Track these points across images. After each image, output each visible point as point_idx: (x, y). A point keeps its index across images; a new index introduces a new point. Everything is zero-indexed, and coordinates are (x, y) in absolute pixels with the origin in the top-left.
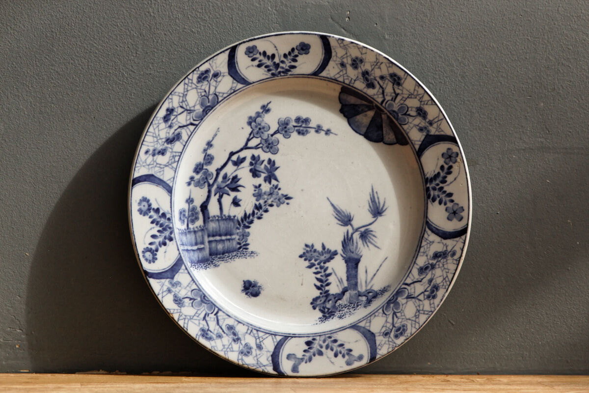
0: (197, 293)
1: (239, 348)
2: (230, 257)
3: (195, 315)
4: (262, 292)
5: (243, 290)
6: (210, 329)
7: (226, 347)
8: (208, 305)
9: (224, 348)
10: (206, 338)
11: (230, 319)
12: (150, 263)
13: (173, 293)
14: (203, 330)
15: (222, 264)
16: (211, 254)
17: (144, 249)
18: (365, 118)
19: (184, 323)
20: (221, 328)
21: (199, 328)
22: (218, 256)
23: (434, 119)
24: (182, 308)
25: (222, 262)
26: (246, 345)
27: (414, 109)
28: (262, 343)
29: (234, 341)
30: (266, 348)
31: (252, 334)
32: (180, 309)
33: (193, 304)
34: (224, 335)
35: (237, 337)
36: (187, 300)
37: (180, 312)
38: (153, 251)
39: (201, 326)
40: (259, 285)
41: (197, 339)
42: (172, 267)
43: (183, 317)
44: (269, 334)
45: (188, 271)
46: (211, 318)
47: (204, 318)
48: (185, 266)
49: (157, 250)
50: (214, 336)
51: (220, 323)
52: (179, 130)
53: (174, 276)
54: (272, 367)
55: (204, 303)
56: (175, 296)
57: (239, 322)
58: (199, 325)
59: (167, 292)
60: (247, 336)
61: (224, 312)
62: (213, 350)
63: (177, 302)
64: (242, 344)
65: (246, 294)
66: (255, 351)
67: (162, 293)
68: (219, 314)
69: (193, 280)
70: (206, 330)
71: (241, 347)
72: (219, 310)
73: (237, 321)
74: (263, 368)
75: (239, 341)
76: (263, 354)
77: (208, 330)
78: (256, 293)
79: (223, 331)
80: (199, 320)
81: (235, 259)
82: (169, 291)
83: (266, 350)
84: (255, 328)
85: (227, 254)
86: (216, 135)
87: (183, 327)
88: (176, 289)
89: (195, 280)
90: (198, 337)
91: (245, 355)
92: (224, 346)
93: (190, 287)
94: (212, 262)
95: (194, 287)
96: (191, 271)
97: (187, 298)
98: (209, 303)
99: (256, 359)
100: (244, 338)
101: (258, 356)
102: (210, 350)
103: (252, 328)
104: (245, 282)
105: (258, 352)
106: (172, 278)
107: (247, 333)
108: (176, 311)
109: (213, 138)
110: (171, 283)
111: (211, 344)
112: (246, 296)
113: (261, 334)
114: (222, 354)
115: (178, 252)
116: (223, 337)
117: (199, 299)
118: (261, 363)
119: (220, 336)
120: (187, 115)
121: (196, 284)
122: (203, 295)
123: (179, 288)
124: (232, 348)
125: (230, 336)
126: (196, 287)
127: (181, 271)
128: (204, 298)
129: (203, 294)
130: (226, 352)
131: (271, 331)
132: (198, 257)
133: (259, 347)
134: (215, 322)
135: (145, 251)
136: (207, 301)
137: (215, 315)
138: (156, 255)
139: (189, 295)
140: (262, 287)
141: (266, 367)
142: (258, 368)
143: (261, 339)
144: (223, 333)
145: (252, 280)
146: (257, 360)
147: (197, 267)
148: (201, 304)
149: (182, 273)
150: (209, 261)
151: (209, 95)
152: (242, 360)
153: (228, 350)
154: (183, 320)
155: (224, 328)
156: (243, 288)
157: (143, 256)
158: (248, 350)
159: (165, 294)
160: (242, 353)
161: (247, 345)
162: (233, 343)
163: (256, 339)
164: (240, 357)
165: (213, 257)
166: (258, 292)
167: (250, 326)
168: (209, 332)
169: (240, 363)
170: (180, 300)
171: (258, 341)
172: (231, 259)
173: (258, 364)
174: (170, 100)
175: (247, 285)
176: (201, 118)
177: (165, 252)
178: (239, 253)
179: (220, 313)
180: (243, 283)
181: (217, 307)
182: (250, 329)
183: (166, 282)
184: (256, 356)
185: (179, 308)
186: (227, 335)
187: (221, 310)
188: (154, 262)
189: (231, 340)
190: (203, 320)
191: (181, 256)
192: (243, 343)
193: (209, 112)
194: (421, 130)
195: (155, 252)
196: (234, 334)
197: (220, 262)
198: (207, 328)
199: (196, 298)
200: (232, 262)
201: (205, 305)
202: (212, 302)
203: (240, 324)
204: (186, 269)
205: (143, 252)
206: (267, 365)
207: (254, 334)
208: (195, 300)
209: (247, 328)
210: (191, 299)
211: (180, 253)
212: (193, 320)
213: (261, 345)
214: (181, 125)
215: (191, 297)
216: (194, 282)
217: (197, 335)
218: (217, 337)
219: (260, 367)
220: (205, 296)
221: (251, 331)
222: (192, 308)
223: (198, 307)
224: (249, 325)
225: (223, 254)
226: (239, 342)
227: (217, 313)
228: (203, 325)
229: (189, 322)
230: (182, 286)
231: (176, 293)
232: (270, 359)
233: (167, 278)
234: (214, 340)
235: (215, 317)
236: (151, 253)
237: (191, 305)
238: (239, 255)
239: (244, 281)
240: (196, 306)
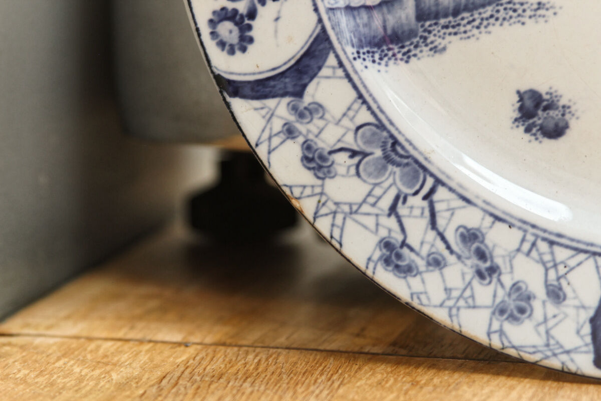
0: (374, 134)
1: (495, 296)
2: (476, 23)
3: (364, 201)
4: (573, 123)
5: (516, 120)
6: (409, 241)
7: (455, 294)
8: (407, 169)
9: (449, 298)
10: (397, 267)
11: (471, 209)
12: (232, 52)
13: (301, 139)
14: (387, 245)
15: (455, 45)
16: (421, 16)
17: (214, 13)
19: (333, 225)
20: (443, 238)
21: (376, 239)
22: (442, 21)
24: (328, 182)
25: (453, 38)
26: (516, 287)
28: (563, 282)
29: (480, 274)
30: (576, 297)
31: (534, 254)
32: (322, 186)
33: (361, 167)
34: (451, 259)
35: (488, 264)
36: (342, 159)
37: (322, 194)
38: (242, 17)
39: (383, 233)
40: (563, 102)
41: (369, 273)
42: (299, 62)
43: (331, 206)
44: (586, 252)
45: (345, 70)
46: (412, 208)
47: (393, 209)
48: (337, 56)
49: (252, 14)
50: (421, 264)
51: (441, 222)
53: (304, 86)
54: (590, 357)
55: (393, 163)
56: (307, 147)
57: (498, 219)
58: (377, 230)
59: (283, 136)
60: (520, 261)
61: (451, 190)
62: (415, 304)
63: (312, 165)
64: (502, 285)
65: (528, 130)
66: (540, 306)
67: (270, 138)
68: (436, 197)
69: (360, 96)
70: (398, 245)
71: (501, 293)
72: (438, 182)
73: (492, 215)
74: (564, 358)
75: (495, 276)
76: (566, 316)
77: (404, 244)
78: (556, 125)
79: (448, 247)
80: (377, 215)
81: (490, 28)
82: (290, 132)
83: (576, 303)
84: (546, 235)
85: (466, 15)
87: (327, 236)
88: (311, 127)
89: (366, 96)
90: (371, 265)
91: (513, 318)
92: (447, 290)
93: (352, 119)
94: (425, 38)
95: (364, 116)
96: (356, 72)
97: (341, 150)
98: (407, 164)
99: (542, 329)
100: (512, 267)
101: (551, 323)
102: (407, 303)
103: (537, 236)
104: (521, 96)
105: (551, 309)
106: (299, 93)
107: (518, 250)
108: (308, 191)
110: (295, 109)
111: (409, 287)
112: (527, 137)
113: (561, 254)
114: (440, 315)
115: (314, 18)
116: (445, 265)
117: (378, 153)
118: (558, 343)
119: (436, 263)
121: (369, 108)
122: (390, 141)
123: (318, 123)
124: (472, 296)
125: (469, 262)
126: (371, 119)
127: (325, 72)
128: (394, 149)
129: (392, 136)
130: (454, 311)
131: (592, 245)
132: (385, 28)
133: (556, 294)
134: (425, 221)
135: (215, 18)
136: (401, 156)
137: (425, 198)
138: (250, 28)
139: (350, 141)
140: (573, 109)
141: (573, 356)
142: (547, 357)
143: (562, 270)
144: (446, 253)
145: (542, 89)
146: (547, 332)
147: (377, 56)
148: (384, 168)
149: (328, 77)
150: (416, 36)
152: (501, 332)
153: (461, 303)
154: (330, 217)
155: (450, 236)
156: (517, 115)
157: (212, 33)
158: (523, 304)
159: (276, 141)
160: (502, 312)
161: (519, 289)
162: (476, 282)
163: (547, 270)
164: (496, 326)
165: (428, 23)
166: (561, 124)
167: (531, 230)
168: (405, 251)
169: (496, 343)
170: (322, 158)
171: (552, 275)
172: (478, 27)
173: (548, 345)
175: (529, 103)
177: (277, 19)
178: (501, 8)
179: (441, 193)
180: (517, 99)
181: (432, 175)
182: (530, 238)
183: (281, 107)
184: (546, 320)
185: (319, 182)
186: (459, 257)
187: (444, 184)
188: (244, 50)
189: (470, 273)
190: (389, 215)
191: (324, 30)
192: (508, 281)
195: (247, 22)
196: (482, 255)
197: (448, 38)
198: (400, 238)
199: (368, 149)
200: (484, 37)
201: (397, 170)
202: (416, 161)
203: (499, 225)
204: (341, 64)
205: (211, 21)
206: (576, 350)
207: (540, 254)
208: (365, 155)
209: (520, 234)
210: (354, 153)
211: (320, 20)
212: (357, 217)
213: (560, 289)
215: (355, 148)
216: (365, 102)
217: (369, 259)
218: (429, 264)
219: (555, 355)
220: (396, 142)
221: (534, 244)
222: (356, 179)
223: (377, 177)
224: (526, 225)
225: (456, 12)
226: (495, 280)
227: (432, 191)
228: (390, 231)
229: (349, 222)
230: (327, 116)
231: (311, 137)
232: (587, 329)
233: (283, 95)
234: (419, 273)
235: (425, 204)
236: (236, 24)
237: (353, 170)
238: (502, 14)
239: (518, 92)
240: (370, 175)
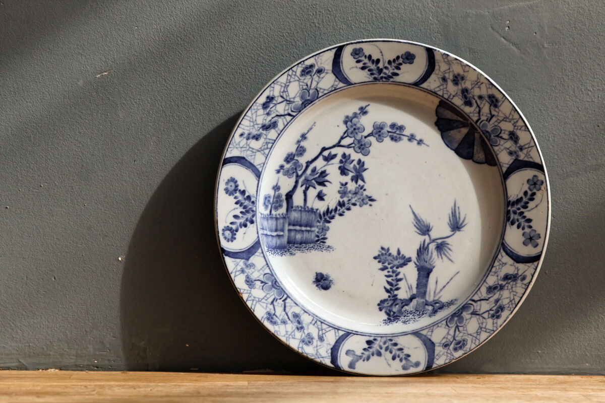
0: (269, 277)
1: (302, 336)
2: (307, 248)
3: (263, 298)
4: (332, 286)
5: (314, 282)
6: (276, 314)
7: (289, 333)
8: (278, 290)
9: (287, 334)
10: (271, 321)
11: (297, 307)
12: (228, 241)
13: (246, 274)
14: (269, 314)
15: (298, 254)
16: (289, 242)
17: (225, 227)
18: (459, 134)
19: (252, 304)
20: (287, 315)
21: (266, 311)
22: (296, 245)
23: (525, 145)
24: (253, 290)
25: (298, 251)
26: (309, 334)
27: (507, 133)
28: (324, 335)
29: (298, 329)
30: (328, 341)
31: (316, 325)
32: (251, 291)
33: (264, 287)
34: (289, 322)
35: (301, 326)
36: (258, 283)
37: (250, 293)
38: (233, 230)
39: (268, 310)
40: (330, 279)
41: (262, 321)
42: (249, 249)
43: (252, 298)
44: (332, 327)
45: (264, 255)
46: (278, 303)
47: (272, 303)
48: (262, 250)
49: (237, 230)
50: (279, 322)
51: (287, 309)
52: (276, 118)
53: (250, 257)
54: (330, 360)
55: (275, 288)
56: (247, 277)
57: (306, 312)
58: (266, 308)
59: (240, 272)
60: (311, 326)
61: (292, 300)
62: (276, 334)
63: (248, 283)
64: (304, 333)
65: (317, 286)
66: (316, 342)
67: (236, 272)
68: (287, 301)
69: (267, 264)
70: (273, 314)
71: (303, 336)
72: (288, 297)
73: (304, 310)
74: (321, 359)
75: (302, 330)
76: (324, 346)
77: (274, 314)
78: (327, 286)
79: (288, 318)
80: (267, 304)
81: (311, 251)
82: (243, 271)
83: (327, 343)
84: (320, 320)
85: (304, 245)
86: (311, 129)
87: (250, 307)
88: (250, 271)
89: (269, 264)
90: (263, 319)
91: (306, 344)
92: (287, 332)
93: (263, 271)
94: (289, 250)
95: (267, 271)
96: (267, 256)
97: (258, 280)
98: (279, 289)
99: (315, 349)
100: (308, 328)
101: (318, 348)
102: (273, 334)
103: (317, 320)
104: (317, 274)
105: (319, 343)
106: (248, 259)
107: (311, 323)
108: (246, 292)
109: (308, 131)
110: (245, 264)
111: (274, 328)
112: (317, 288)
113: (324, 326)
114: (283, 339)
115: (256, 235)
116: (287, 324)
117: (270, 283)
118: (320, 354)
119: (284, 322)
120: (286, 106)
121: (269, 268)
122: (275, 281)
123: (252, 270)
124: (294, 335)
125: (294, 324)
126: (269, 272)
127: (257, 254)
128: (275, 284)
129: (275, 279)
130: (288, 339)
131: (334, 325)
132: (276, 243)
133: (321, 339)
134: (282, 308)
135: (225, 229)
136: (277, 286)
137: (283, 301)
138: (235, 234)
139: (261, 278)
140: (333, 282)
141: (324, 359)
142: (316, 358)
143: (324, 332)
144: (288, 320)
145: (324, 273)
146: (317, 350)
147: (273, 252)
148: (271, 289)
149: (258, 256)
150: (286, 248)
151: (310, 89)
152: (302, 348)
153: (290, 336)
154: (252, 301)
155: (290, 315)
156: (314, 280)
157: (223, 234)
158: (310, 340)
159: (238, 273)
160: (303, 341)
161: (310, 335)
162: (296, 331)
163: (319, 331)
164: (301, 345)
165: (291, 245)
166: (328, 286)
167: (316, 317)
168: (274, 317)
169: (300, 351)
170: (252, 282)
171: (321, 333)
172: (307, 250)
173: (317, 354)
174: (272, 89)
175: (319, 277)
176: (299, 110)
177: (245, 233)
178: (316, 245)
179: (288, 300)
180: (315, 275)
181: (286, 294)
182: (315, 320)
183: (241, 263)
184: (317, 346)
185: (250, 289)
186: (292, 322)
187: (290, 298)
188: (232, 241)
189: (294, 328)
190: (271, 304)
191: (259, 240)
192: (306, 332)
193: (308, 105)
194: (511, 153)
195: (235, 232)
196: (299, 322)
197: (297, 251)
198: (273, 312)
199: (267, 282)
200: (309, 254)
201: (275, 290)
202: (282, 289)
203: (305, 313)
204: (263, 253)
205: (223, 230)
206: (325, 357)
207: (318, 326)
208: (266, 283)
209: (312, 318)
210: (262, 282)
211: (258, 237)
212: (260, 303)
213: (323, 337)
214: (279, 114)
215: (263, 280)
216: (268, 266)
217: (263, 317)
218: (282, 322)
219: (319, 358)
220: (276, 281)
221: (316, 322)
222: (262, 291)
223: (268, 291)
224: (314, 315)
225: (301, 244)
226: (302, 331)
227: (286, 299)
228: (270, 309)
229: (257, 304)
230: (255, 268)
231: (249, 274)
232: (330, 351)
233: (242, 259)
234: (278, 325)
235: (283, 303)
236: (231, 232)
237: (261, 288)
238: (316, 247)
239: (316, 273)
240: (266, 290)
